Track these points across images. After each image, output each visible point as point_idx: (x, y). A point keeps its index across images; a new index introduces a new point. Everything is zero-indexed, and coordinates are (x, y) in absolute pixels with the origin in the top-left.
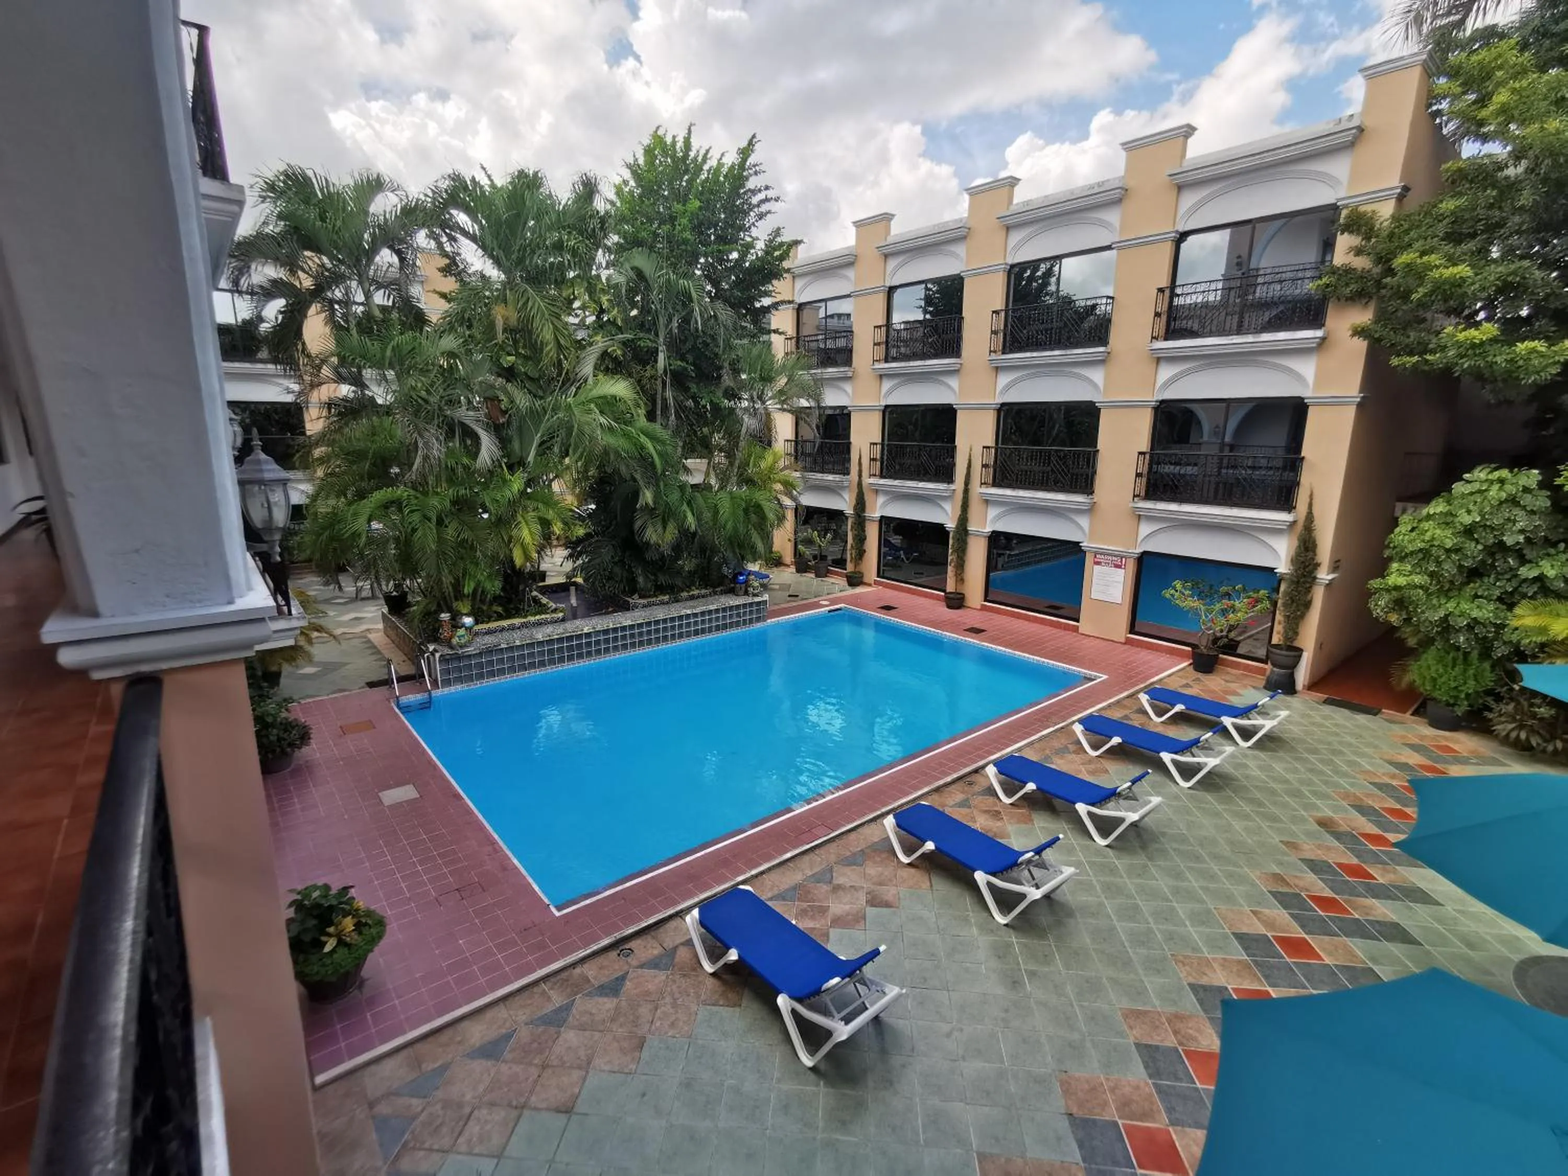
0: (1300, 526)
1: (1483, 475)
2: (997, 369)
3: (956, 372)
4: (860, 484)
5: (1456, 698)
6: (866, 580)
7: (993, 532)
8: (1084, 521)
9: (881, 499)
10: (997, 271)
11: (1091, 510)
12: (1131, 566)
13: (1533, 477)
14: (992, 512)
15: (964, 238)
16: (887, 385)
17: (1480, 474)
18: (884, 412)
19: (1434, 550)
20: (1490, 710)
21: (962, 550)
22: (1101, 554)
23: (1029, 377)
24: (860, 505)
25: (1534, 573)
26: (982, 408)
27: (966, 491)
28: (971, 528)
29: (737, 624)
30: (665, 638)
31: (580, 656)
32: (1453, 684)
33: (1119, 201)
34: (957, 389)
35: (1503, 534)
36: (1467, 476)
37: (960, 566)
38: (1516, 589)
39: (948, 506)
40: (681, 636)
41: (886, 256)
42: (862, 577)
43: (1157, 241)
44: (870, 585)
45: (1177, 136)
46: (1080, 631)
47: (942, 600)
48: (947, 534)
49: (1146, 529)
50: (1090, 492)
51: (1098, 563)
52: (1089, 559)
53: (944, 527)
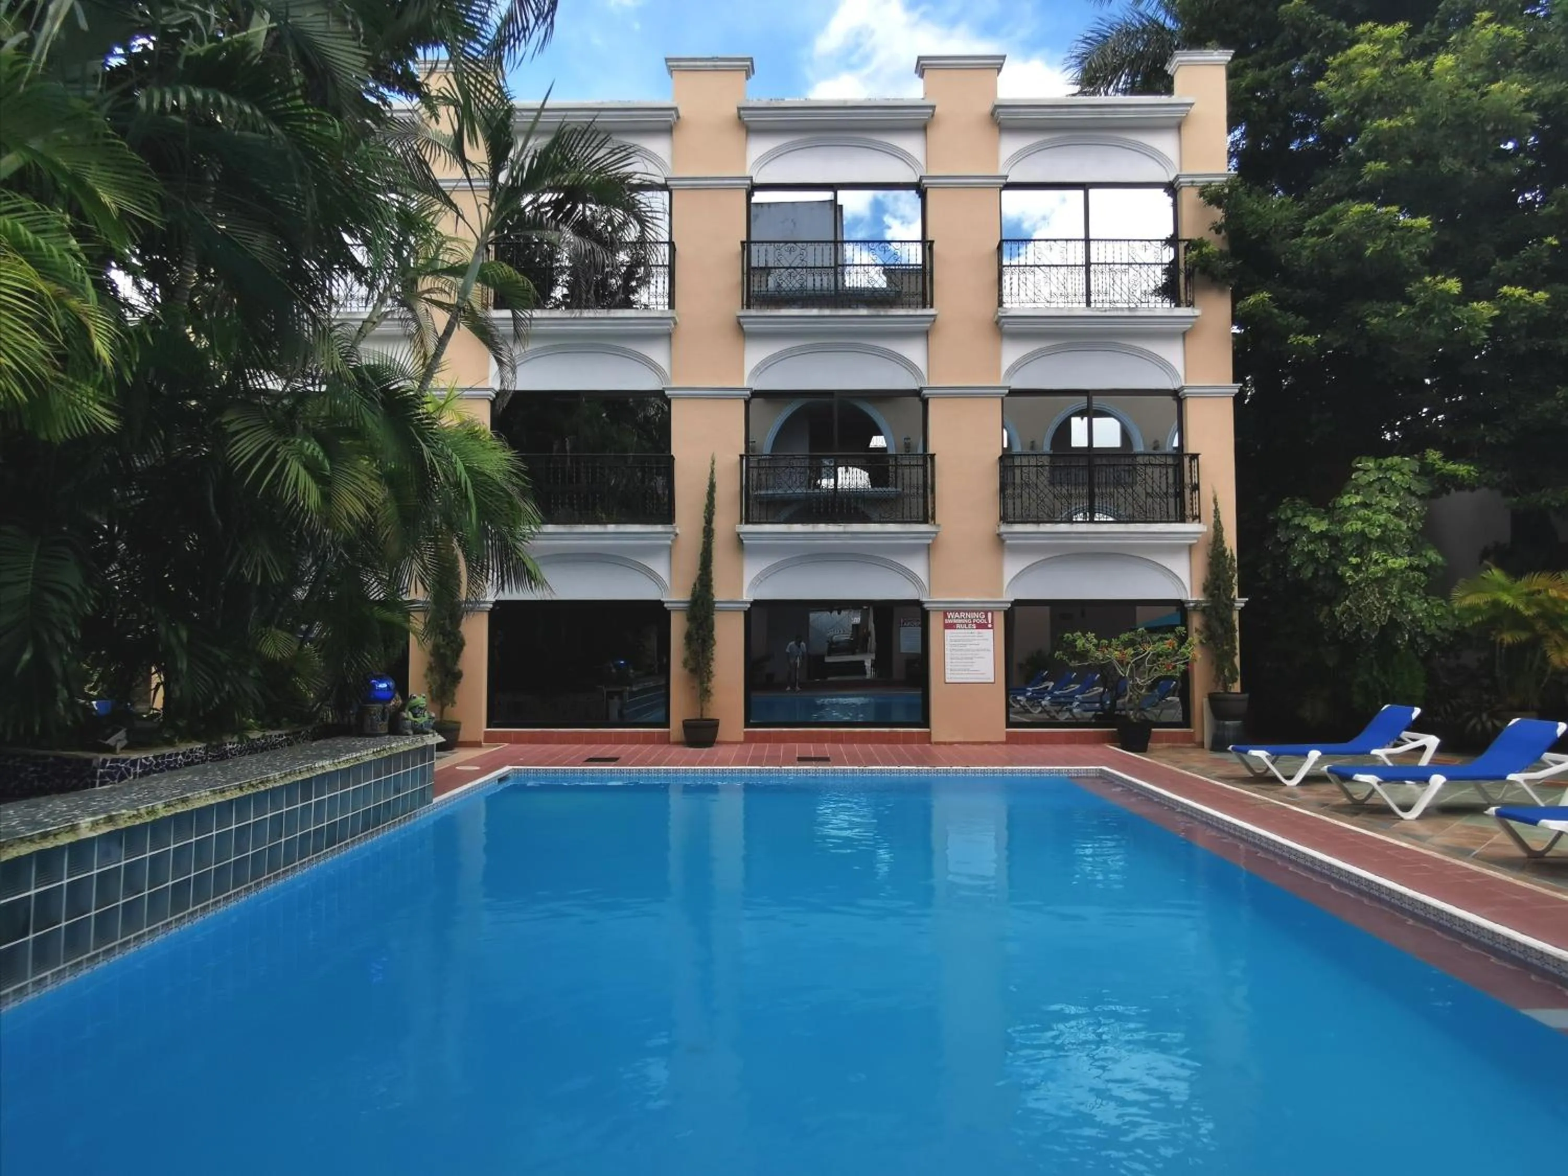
1: (1371, 465)
2: (744, 335)
3: (666, 336)
7: (755, 603)
8: (919, 567)
10: (736, 187)
11: (929, 547)
12: (998, 624)
13: (1411, 463)
15: (668, 130)
17: (1368, 463)
18: (493, 404)
22: (952, 611)
26: (721, 395)
27: (706, 535)
33: (922, 128)
34: (666, 366)
36: (1359, 466)
39: (666, 568)
42: (454, 731)
43: (980, 186)
44: (476, 745)
45: (989, 68)
46: (934, 739)
47: (665, 740)
48: (667, 614)
49: (1012, 567)
50: (927, 517)
51: (951, 626)
52: (935, 622)
53: (659, 603)
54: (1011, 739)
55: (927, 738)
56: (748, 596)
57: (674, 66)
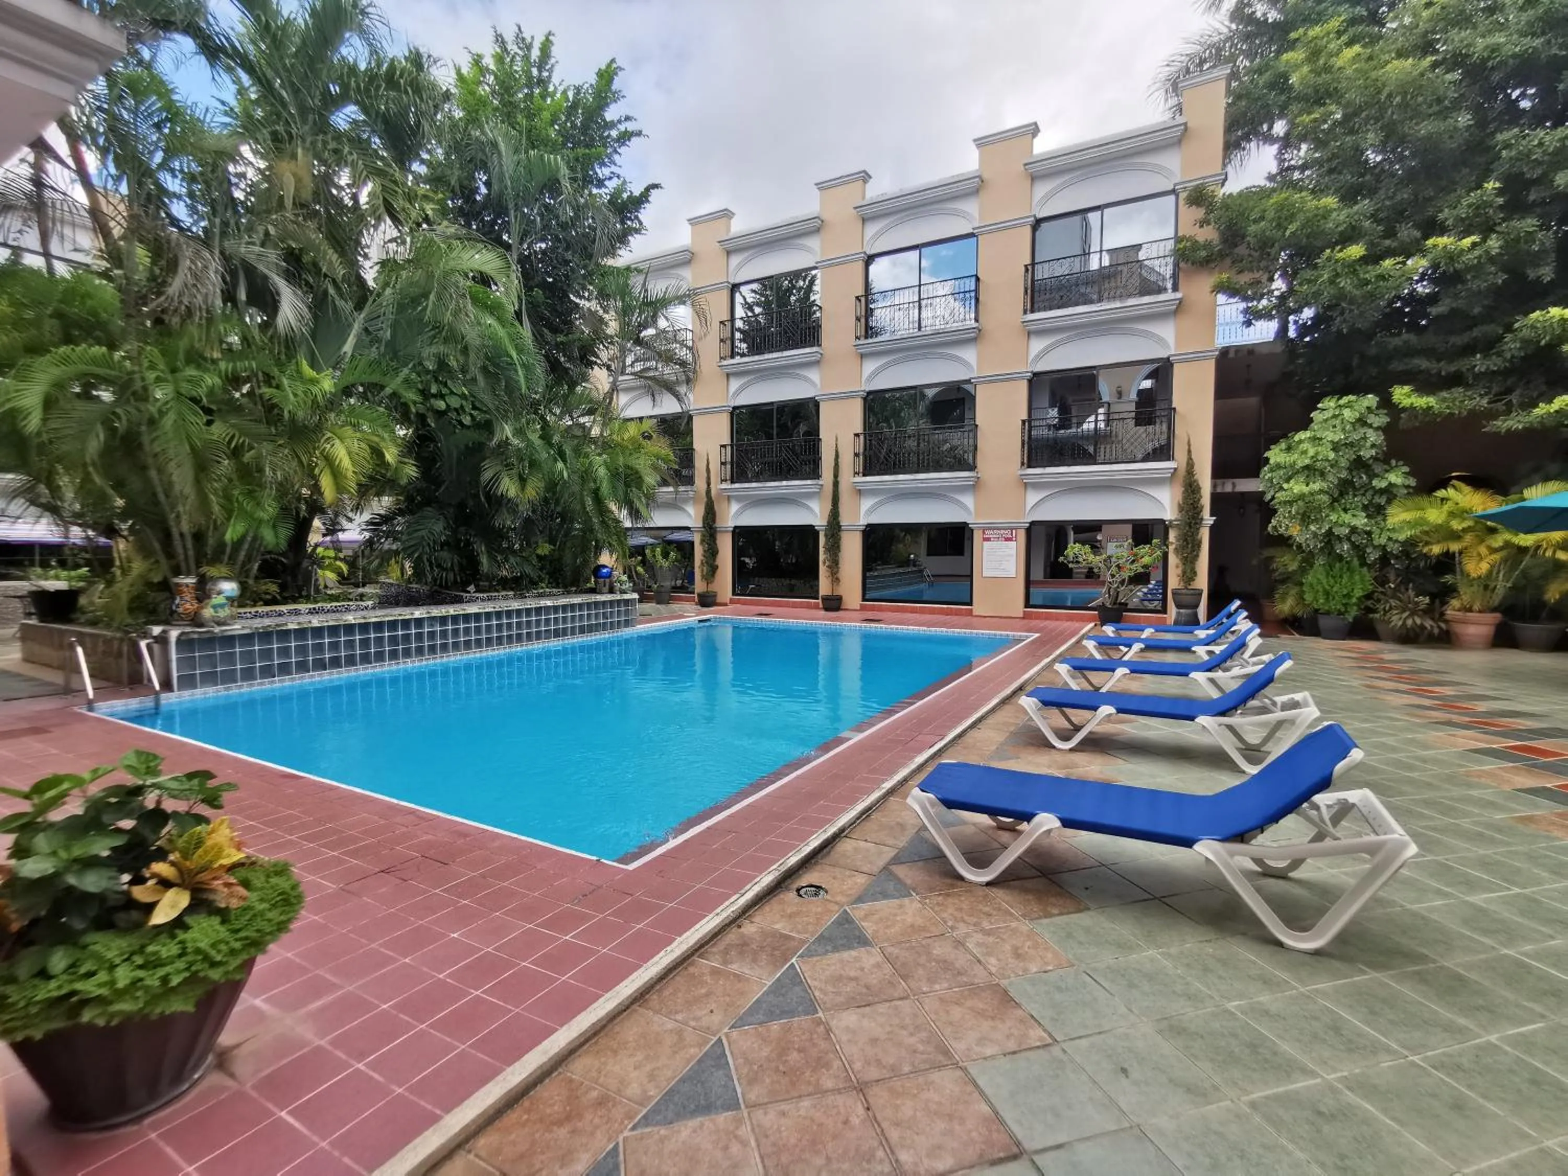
0: (1182, 472)
1: (1332, 404)
2: (862, 356)
3: (817, 363)
4: (708, 492)
5: (1345, 605)
6: (718, 601)
7: (868, 526)
8: (968, 500)
9: (735, 507)
10: (856, 261)
11: (975, 487)
12: (1022, 536)
13: (1371, 400)
14: (866, 504)
15: (818, 230)
16: (735, 384)
17: (1329, 404)
18: (732, 414)
19: (1318, 464)
20: (1374, 611)
21: (834, 547)
22: (990, 529)
23: (896, 362)
24: (710, 515)
25: (1383, 484)
26: (847, 396)
27: (836, 484)
28: (844, 521)
29: (604, 627)
30: (519, 638)
31: (407, 653)
32: (1345, 592)
33: (976, 192)
34: (818, 381)
35: (1360, 450)
36: (1320, 405)
37: (834, 565)
38: (1370, 501)
39: (815, 505)
40: (539, 635)
41: (729, 253)
42: (715, 596)
43: (1014, 226)
44: (726, 605)
45: (1024, 134)
46: (975, 613)
47: (816, 607)
48: (816, 533)
49: (1033, 498)
50: (972, 468)
51: (988, 539)
52: (977, 536)
53: (812, 527)
54: (1026, 616)
55: (970, 613)
56: (863, 521)
57: (822, 186)
